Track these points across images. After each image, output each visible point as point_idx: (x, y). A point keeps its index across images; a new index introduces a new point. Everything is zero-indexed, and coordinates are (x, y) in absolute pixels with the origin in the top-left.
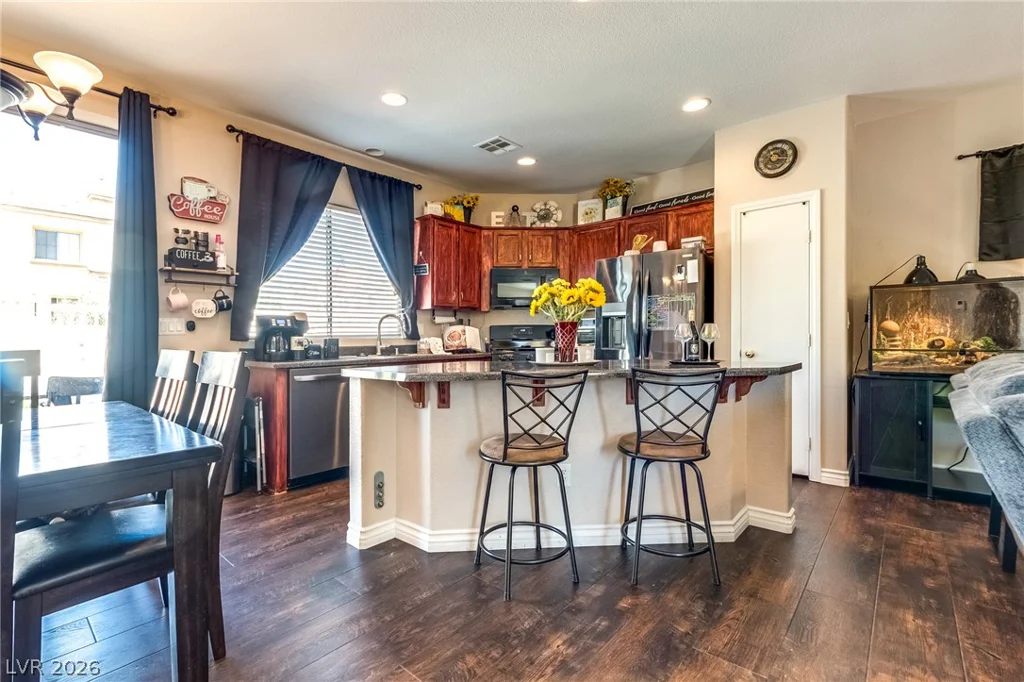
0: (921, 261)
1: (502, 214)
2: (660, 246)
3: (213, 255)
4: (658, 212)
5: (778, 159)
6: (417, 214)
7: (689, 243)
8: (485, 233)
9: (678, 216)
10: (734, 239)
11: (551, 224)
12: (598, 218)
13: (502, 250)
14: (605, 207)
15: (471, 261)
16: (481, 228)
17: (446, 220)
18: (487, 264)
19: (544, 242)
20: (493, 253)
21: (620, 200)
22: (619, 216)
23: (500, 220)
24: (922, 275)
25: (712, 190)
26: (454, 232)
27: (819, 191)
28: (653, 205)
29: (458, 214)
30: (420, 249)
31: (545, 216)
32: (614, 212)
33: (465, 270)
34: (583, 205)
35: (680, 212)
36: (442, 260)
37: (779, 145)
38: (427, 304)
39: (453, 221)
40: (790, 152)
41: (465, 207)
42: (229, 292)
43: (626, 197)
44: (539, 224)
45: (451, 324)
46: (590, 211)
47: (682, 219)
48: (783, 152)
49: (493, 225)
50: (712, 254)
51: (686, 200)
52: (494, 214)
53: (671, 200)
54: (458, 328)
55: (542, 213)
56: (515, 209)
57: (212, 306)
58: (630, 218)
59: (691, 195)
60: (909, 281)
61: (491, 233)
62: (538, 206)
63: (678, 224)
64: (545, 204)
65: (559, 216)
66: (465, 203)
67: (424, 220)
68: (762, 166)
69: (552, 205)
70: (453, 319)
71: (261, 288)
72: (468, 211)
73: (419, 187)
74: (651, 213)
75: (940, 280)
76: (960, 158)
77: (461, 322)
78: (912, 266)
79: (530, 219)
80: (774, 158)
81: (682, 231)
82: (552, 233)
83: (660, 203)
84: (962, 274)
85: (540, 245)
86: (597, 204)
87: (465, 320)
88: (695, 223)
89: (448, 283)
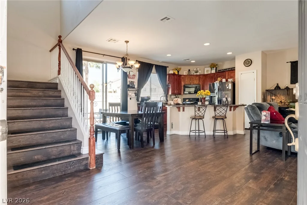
0: (278, 84)
1: (186, 72)
2: (224, 80)
3: (135, 85)
4: (224, 71)
5: (248, 63)
6: (167, 73)
7: (230, 80)
8: (182, 76)
9: (228, 73)
10: (239, 79)
11: (198, 74)
12: (209, 72)
13: (186, 80)
14: (211, 70)
15: (179, 83)
16: (181, 75)
17: (174, 74)
18: (183, 84)
19: (196, 78)
20: (184, 81)
21: (215, 68)
22: (215, 72)
23: (186, 73)
24: (278, 87)
25: (235, 68)
26: (176, 77)
27: (256, 70)
28: (223, 70)
29: (176, 73)
30: (168, 81)
31: (197, 72)
32: (213, 71)
33: (178, 85)
34: (206, 69)
35: (228, 72)
36: (173, 84)
37: (248, 60)
38: (170, 93)
39: (175, 74)
40: (251, 62)
41: (178, 71)
42: (136, 92)
43: (216, 68)
44: (195, 74)
45: (174, 98)
46: (208, 71)
47: (229, 74)
48: (249, 61)
49: (184, 74)
50: (235, 82)
51: (230, 69)
52: (184, 72)
53: (227, 69)
54: (177, 99)
55: (196, 71)
56: (189, 70)
57: (134, 95)
58: (217, 73)
59: (231, 68)
60: (275, 88)
61: (183, 76)
62: (195, 69)
63: (228, 75)
64: (197, 69)
65: (200, 71)
66: (178, 70)
67: (169, 74)
68: (245, 64)
69: (198, 69)
70: (175, 97)
71: (142, 90)
72: (178, 72)
73: (168, 67)
74: (222, 72)
75: (281, 89)
76: (287, 62)
77: (176, 97)
78: (276, 85)
79: (193, 73)
80: (247, 63)
81: (229, 77)
82: (198, 76)
83: (224, 69)
84: (286, 87)
85: (196, 79)
86: (210, 69)
87: (177, 97)
88: (232, 75)
89: (174, 88)
